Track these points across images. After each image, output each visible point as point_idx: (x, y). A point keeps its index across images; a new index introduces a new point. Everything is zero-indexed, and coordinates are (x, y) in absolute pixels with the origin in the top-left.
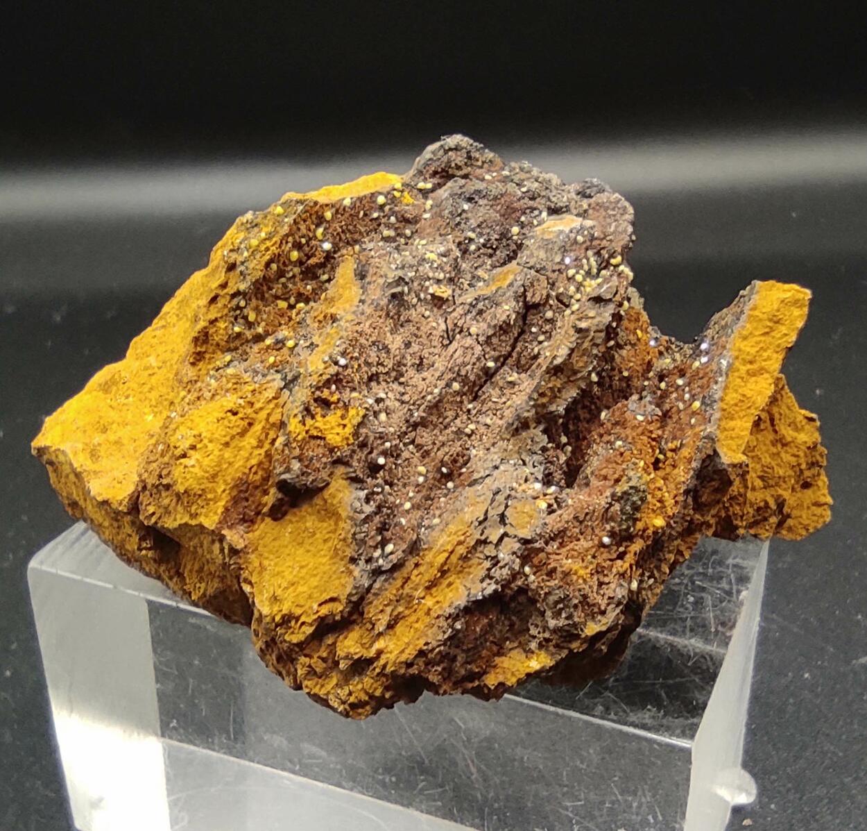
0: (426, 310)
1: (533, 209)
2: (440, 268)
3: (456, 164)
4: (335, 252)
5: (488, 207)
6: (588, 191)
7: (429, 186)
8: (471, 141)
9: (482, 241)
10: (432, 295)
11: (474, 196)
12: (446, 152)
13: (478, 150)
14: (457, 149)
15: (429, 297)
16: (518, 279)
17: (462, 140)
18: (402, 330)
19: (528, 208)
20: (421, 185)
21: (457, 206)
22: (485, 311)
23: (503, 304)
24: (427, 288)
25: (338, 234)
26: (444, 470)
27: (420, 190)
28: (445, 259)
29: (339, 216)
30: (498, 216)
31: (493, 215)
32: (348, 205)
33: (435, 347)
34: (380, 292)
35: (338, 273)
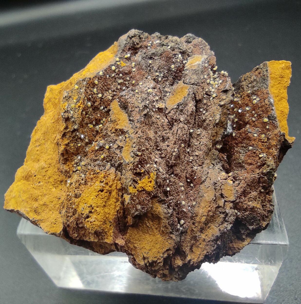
0: (157, 115)
1: (175, 55)
2: (156, 95)
3: (137, 43)
4: (102, 96)
5: (159, 60)
6: (189, 40)
7: (129, 55)
8: (138, 31)
9: (162, 75)
10: (158, 108)
11: (152, 56)
12: (131, 38)
13: (142, 34)
14: (135, 36)
15: (157, 109)
16: (191, 91)
17: (135, 32)
18: (152, 128)
19: (173, 55)
20: (126, 56)
21: (147, 62)
22: (183, 110)
23: (189, 104)
24: (155, 106)
25: (102, 88)
26: (189, 180)
27: (126, 58)
28: (156, 90)
29: (100, 80)
30: (164, 62)
31: (162, 62)
32: (102, 74)
33: (166, 130)
34: (139, 115)
35: (111, 107)
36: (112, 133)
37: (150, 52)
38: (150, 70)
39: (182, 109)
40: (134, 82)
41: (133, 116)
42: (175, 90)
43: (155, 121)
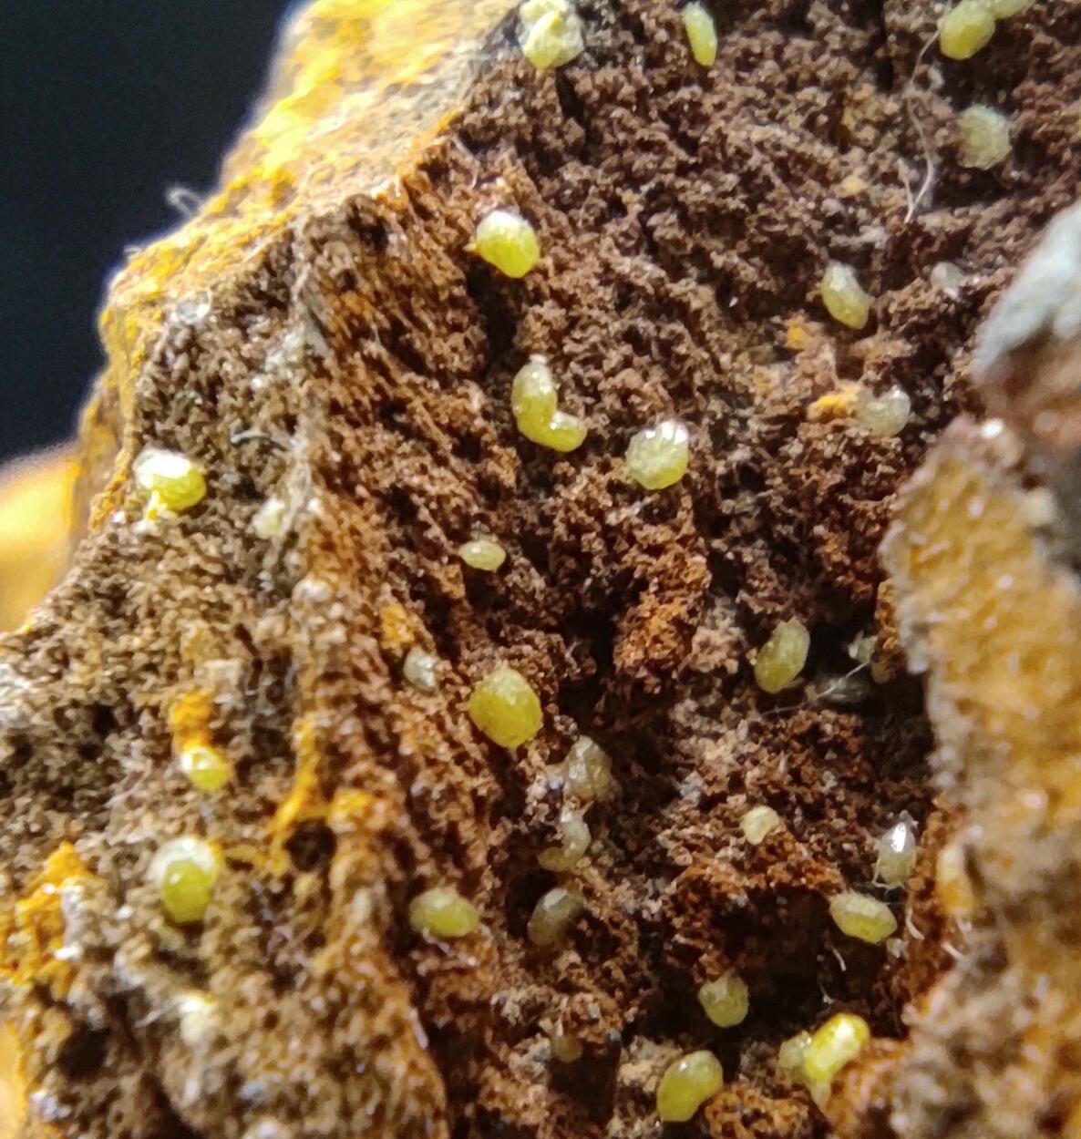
29: (573, 173)
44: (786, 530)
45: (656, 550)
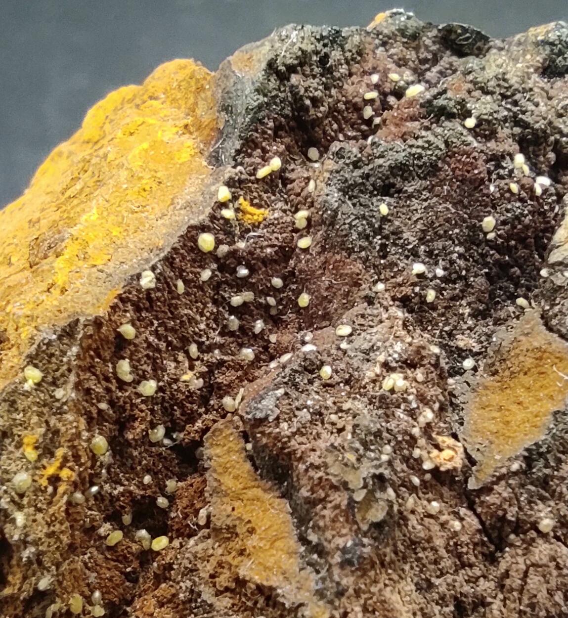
0: (429, 501)
1: (497, 159)
2: (422, 400)
3: (312, 98)
5: (425, 194)
7: (276, 163)
9: (439, 271)
10: (435, 471)
11: (391, 180)
12: (283, 77)
15: (428, 476)
22: (552, 477)
24: (419, 461)
27: (263, 181)
28: (419, 374)
29: (144, 314)
30: (450, 206)
31: (440, 208)
32: (153, 285)
33: (471, 566)
34: (348, 526)
35: (210, 459)
36: (221, 593)
37: (380, 161)
38: (383, 247)
39: (547, 476)
40: (304, 300)
41: (321, 523)
42: (504, 351)
43: (422, 535)
44: (167, 405)
45: (142, 411)
